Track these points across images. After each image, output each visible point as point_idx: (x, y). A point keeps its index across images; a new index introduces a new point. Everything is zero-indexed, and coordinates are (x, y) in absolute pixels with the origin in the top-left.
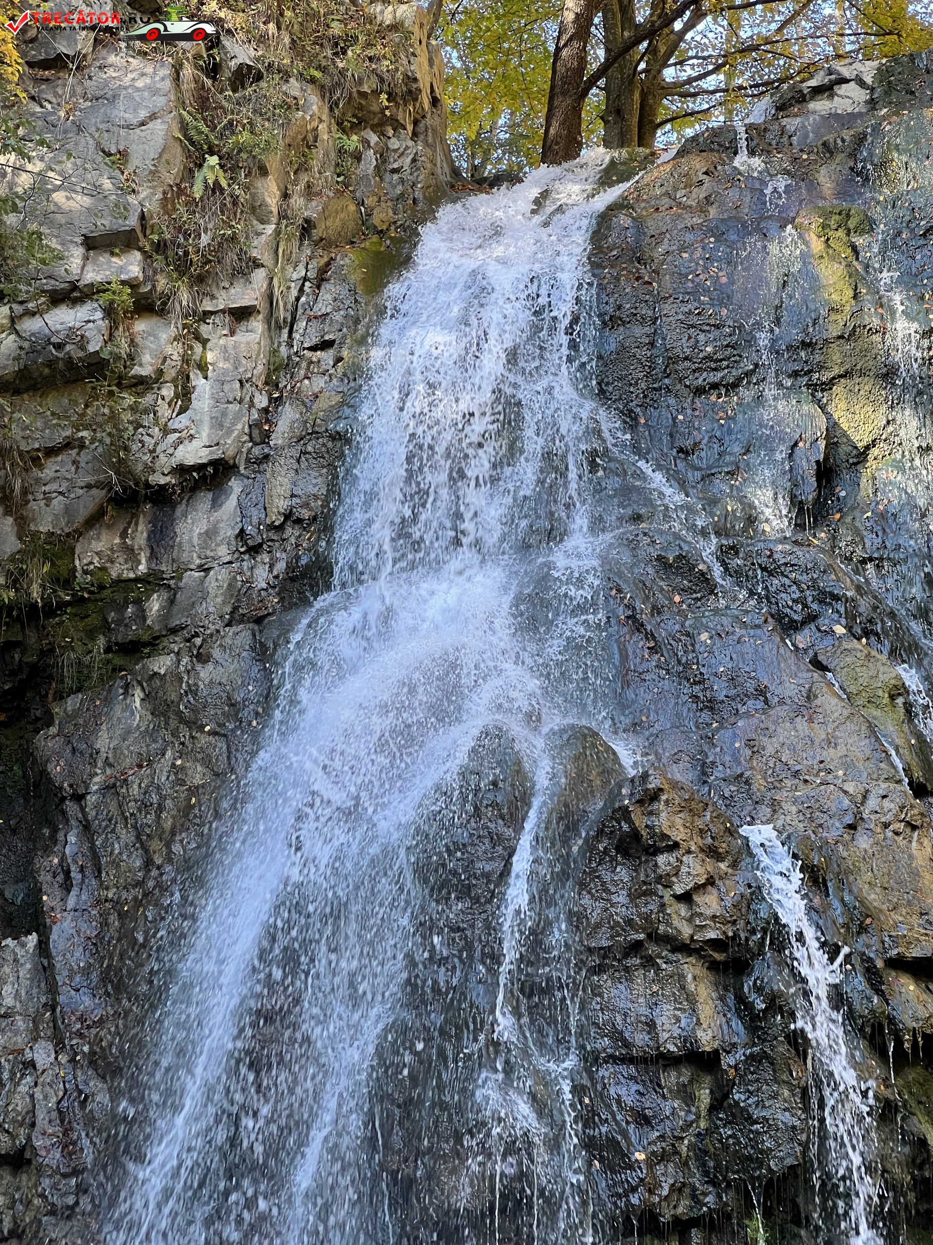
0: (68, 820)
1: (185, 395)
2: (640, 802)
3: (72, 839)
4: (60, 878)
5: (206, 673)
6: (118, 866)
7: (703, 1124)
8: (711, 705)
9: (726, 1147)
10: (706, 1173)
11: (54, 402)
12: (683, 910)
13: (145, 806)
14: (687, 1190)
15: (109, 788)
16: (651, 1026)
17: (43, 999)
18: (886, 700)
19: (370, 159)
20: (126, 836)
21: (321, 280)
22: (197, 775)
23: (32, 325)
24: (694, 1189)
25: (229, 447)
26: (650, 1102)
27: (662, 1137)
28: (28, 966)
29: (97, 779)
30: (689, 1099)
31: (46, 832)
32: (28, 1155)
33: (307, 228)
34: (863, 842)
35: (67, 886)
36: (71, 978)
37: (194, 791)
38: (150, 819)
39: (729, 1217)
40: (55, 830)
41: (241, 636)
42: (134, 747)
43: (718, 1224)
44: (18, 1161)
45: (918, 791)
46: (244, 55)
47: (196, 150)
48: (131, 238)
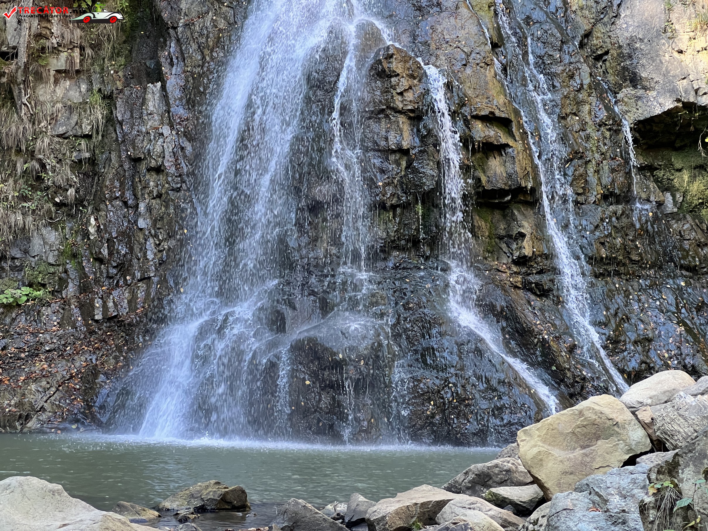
0: (170, 37)
2: (386, 58)
3: (173, 45)
4: (169, 60)
6: (191, 58)
7: (403, 173)
8: (420, 9)
9: (410, 181)
10: (403, 190)
12: (400, 98)
13: (201, 35)
14: (396, 195)
15: (186, 25)
16: (387, 139)
17: (164, 108)
18: (487, 8)
20: (194, 46)
22: (222, 24)
24: (398, 195)
26: (386, 165)
27: (388, 178)
28: (158, 95)
29: (182, 21)
30: (398, 164)
31: (162, 40)
32: (162, 168)
34: (468, 71)
35: (172, 64)
36: (175, 102)
37: (220, 30)
38: (204, 40)
39: (410, 204)
40: (165, 41)
43: (406, 206)
44: (159, 170)
45: (495, 46)
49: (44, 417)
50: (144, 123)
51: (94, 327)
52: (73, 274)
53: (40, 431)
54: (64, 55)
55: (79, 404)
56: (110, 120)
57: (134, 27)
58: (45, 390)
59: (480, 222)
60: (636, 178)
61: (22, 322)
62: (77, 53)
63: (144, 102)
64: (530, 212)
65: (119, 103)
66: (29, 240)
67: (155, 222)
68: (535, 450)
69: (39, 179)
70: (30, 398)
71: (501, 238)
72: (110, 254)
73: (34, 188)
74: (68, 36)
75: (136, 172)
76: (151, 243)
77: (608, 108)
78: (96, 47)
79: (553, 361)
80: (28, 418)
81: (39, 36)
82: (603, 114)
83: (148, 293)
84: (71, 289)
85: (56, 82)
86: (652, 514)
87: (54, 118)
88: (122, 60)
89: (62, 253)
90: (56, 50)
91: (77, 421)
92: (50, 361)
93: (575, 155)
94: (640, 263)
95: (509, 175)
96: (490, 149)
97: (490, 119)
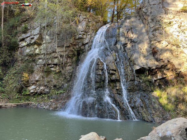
0: (80, 61)
4: (79, 64)
9: (101, 79)
11: (80, 40)
12: (100, 67)
16: (98, 73)
19: (97, 25)
21: (93, 32)
23: (79, 36)
24: (99, 81)
30: (99, 76)
33: (93, 29)
34: (110, 64)
42: (83, 57)
45: (115, 60)
46: (90, 20)
47: (87, 26)
48: (83, 31)
52: (68, 89)
57: (77, 60)
58: (60, 104)
59: (111, 84)
60: (136, 78)
61: (62, 95)
62: (70, 63)
63: (76, 69)
64: (119, 83)
65: (74, 69)
66: (64, 85)
69: (66, 78)
70: (58, 105)
71: (114, 86)
77: (132, 68)
80: (57, 108)
85: (68, 66)
87: (68, 71)
88: (75, 64)
89: (67, 87)
93: (126, 75)
94: (136, 90)
95: (115, 78)
96: (113, 74)
97: (113, 70)
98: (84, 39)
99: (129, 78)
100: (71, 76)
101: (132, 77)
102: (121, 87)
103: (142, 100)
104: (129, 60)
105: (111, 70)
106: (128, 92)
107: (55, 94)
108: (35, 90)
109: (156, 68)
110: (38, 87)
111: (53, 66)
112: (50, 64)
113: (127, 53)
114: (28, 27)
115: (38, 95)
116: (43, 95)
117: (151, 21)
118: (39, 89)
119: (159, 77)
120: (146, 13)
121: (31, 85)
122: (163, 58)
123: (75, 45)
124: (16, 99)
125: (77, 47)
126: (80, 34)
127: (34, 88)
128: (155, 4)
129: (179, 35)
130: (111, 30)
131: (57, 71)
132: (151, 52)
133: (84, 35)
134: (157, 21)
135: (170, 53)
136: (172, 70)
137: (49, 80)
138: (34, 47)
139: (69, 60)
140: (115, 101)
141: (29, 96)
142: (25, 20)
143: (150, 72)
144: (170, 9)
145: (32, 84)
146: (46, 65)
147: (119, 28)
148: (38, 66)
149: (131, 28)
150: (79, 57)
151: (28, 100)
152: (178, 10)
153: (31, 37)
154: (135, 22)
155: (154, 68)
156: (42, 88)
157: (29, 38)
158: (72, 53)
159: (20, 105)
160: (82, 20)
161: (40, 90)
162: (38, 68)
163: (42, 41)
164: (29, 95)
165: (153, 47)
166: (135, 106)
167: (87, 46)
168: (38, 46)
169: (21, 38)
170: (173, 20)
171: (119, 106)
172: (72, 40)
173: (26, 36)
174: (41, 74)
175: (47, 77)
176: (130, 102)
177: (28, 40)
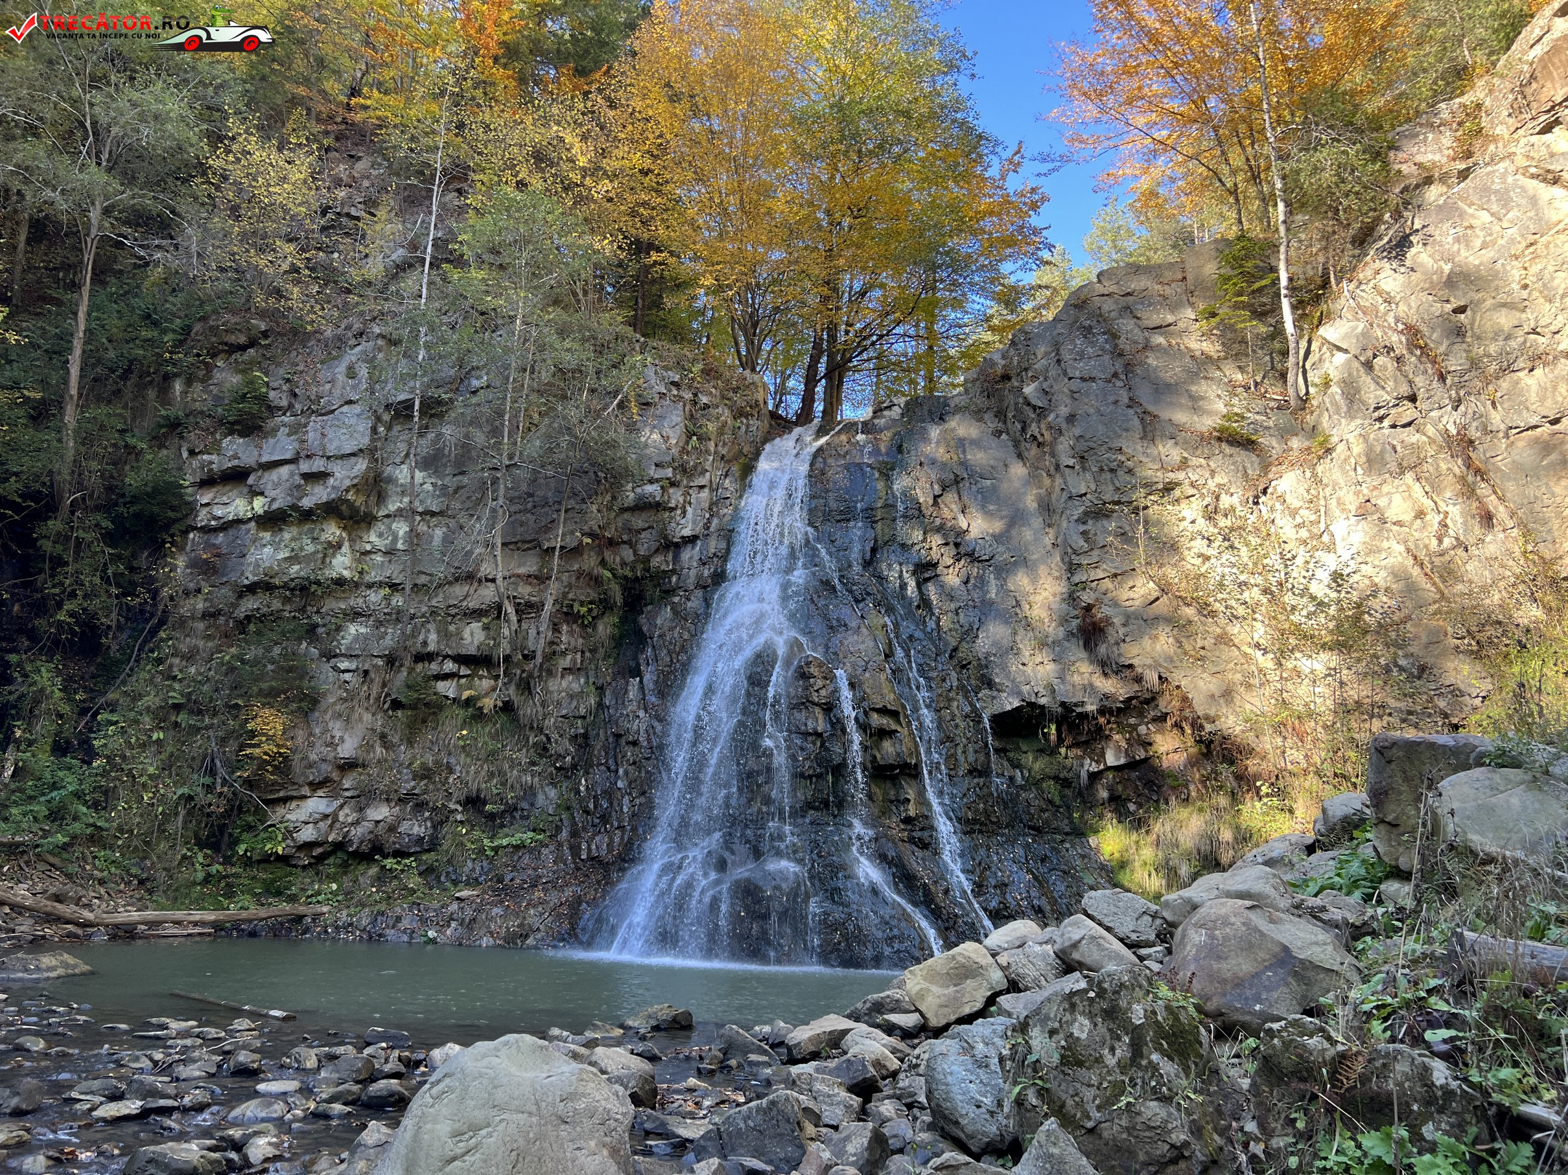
0: (648, 645)
1: (684, 512)
3: (649, 650)
4: (646, 662)
5: (689, 604)
6: (663, 660)
7: (818, 751)
8: (831, 628)
9: (823, 757)
10: (818, 764)
11: (644, 515)
12: (816, 694)
13: (671, 643)
14: (812, 768)
15: (660, 636)
16: (806, 725)
17: (641, 697)
18: (881, 629)
19: (743, 428)
20: (665, 651)
21: (726, 476)
22: (686, 636)
23: (638, 490)
24: (814, 768)
25: (699, 530)
26: (805, 744)
27: (807, 754)
28: (637, 687)
29: (656, 633)
31: (641, 646)
32: (637, 742)
33: (723, 457)
34: (867, 675)
35: (648, 664)
36: (649, 692)
37: (685, 640)
38: (672, 647)
39: (823, 775)
40: (644, 647)
41: (699, 593)
42: (668, 624)
43: (819, 776)
44: (635, 743)
45: (887, 656)
46: (704, 399)
47: (690, 434)
48: (669, 465)
49: (539, 936)
50: (625, 707)
51: (581, 865)
52: (566, 823)
53: (536, 948)
54: (569, 657)
55: (566, 926)
56: (600, 705)
57: (621, 637)
58: (541, 914)
59: (875, 789)
60: (993, 757)
61: (526, 859)
62: (579, 656)
63: (626, 692)
64: (913, 783)
65: (608, 692)
66: (535, 795)
67: (630, 783)
68: (918, 987)
69: (545, 749)
70: (529, 920)
71: (892, 802)
72: (595, 807)
73: (541, 756)
74: (573, 643)
75: (617, 744)
76: (626, 800)
77: (971, 704)
78: (593, 651)
79: (932, 901)
80: (527, 936)
81: (552, 643)
82: (968, 709)
83: (622, 838)
84: (564, 834)
85: (562, 677)
86: (1009, 1064)
87: (559, 703)
88: (612, 661)
89: (558, 806)
90: (564, 654)
91: (564, 940)
92: (545, 890)
93: (948, 739)
94: (998, 824)
95: (898, 754)
96: (884, 734)
97: (883, 711)
98: (672, 509)
99: (961, 758)
100: (585, 736)
101: (976, 752)
102: (928, 805)
103: (1035, 878)
104: (951, 657)
105: (873, 709)
106: (965, 833)
107: (481, 851)
108: (331, 826)
109: (1102, 711)
110: (346, 810)
111: (449, 666)
112: (430, 657)
113: (939, 619)
114: (272, 394)
115: (345, 866)
116: (389, 863)
117: (1071, 462)
118: (357, 823)
119: (1111, 759)
120: (1041, 412)
121: (306, 791)
122: (1135, 662)
123: (612, 543)
124: (195, 883)
125: (627, 554)
126: (651, 481)
127: (329, 811)
128: (1092, 379)
129: (1210, 552)
130: (837, 474)
131: (488, 703)
132: (1075, 623)
133: (673, 484)
134: (1102, 470)
135: (1171, 640)
136: (1178, 726)
137: (430, 759)
138: (324, 537)
139: (571, 633)
140: (905, 879)
141: (280, 870)
142: (242, 339)
143: (1064, 727)
144: (1165, 414)
145: (311, 784)
146: (408, 662)
147: (887, 471)
148: (344, 665)
149: (957, 480)
150: (642, 619)
151: (278, 893)
152: (1205, 429)
153: (305, 467)
154: (976, 443)
155: (1091, 708)
156: (381, 812)
157: (284, 471)
158: (594, 595)
159: (236, 925)
160: (662, 396)
161: (367, 826)
162: (347, 676)
163: (381, 498)
164: (284, 859)
165: (1087, 597)
166: (1006, 908)
167: (689, 556)
168: (344, 529)
169: (217, 463)
170: (1181, 476)
171: (928, 907)
172: (595, 516)
173: (265, 459)
174: (367, 717)
175: (410, 743)
176: (979, 888)
177: (276, 486)
